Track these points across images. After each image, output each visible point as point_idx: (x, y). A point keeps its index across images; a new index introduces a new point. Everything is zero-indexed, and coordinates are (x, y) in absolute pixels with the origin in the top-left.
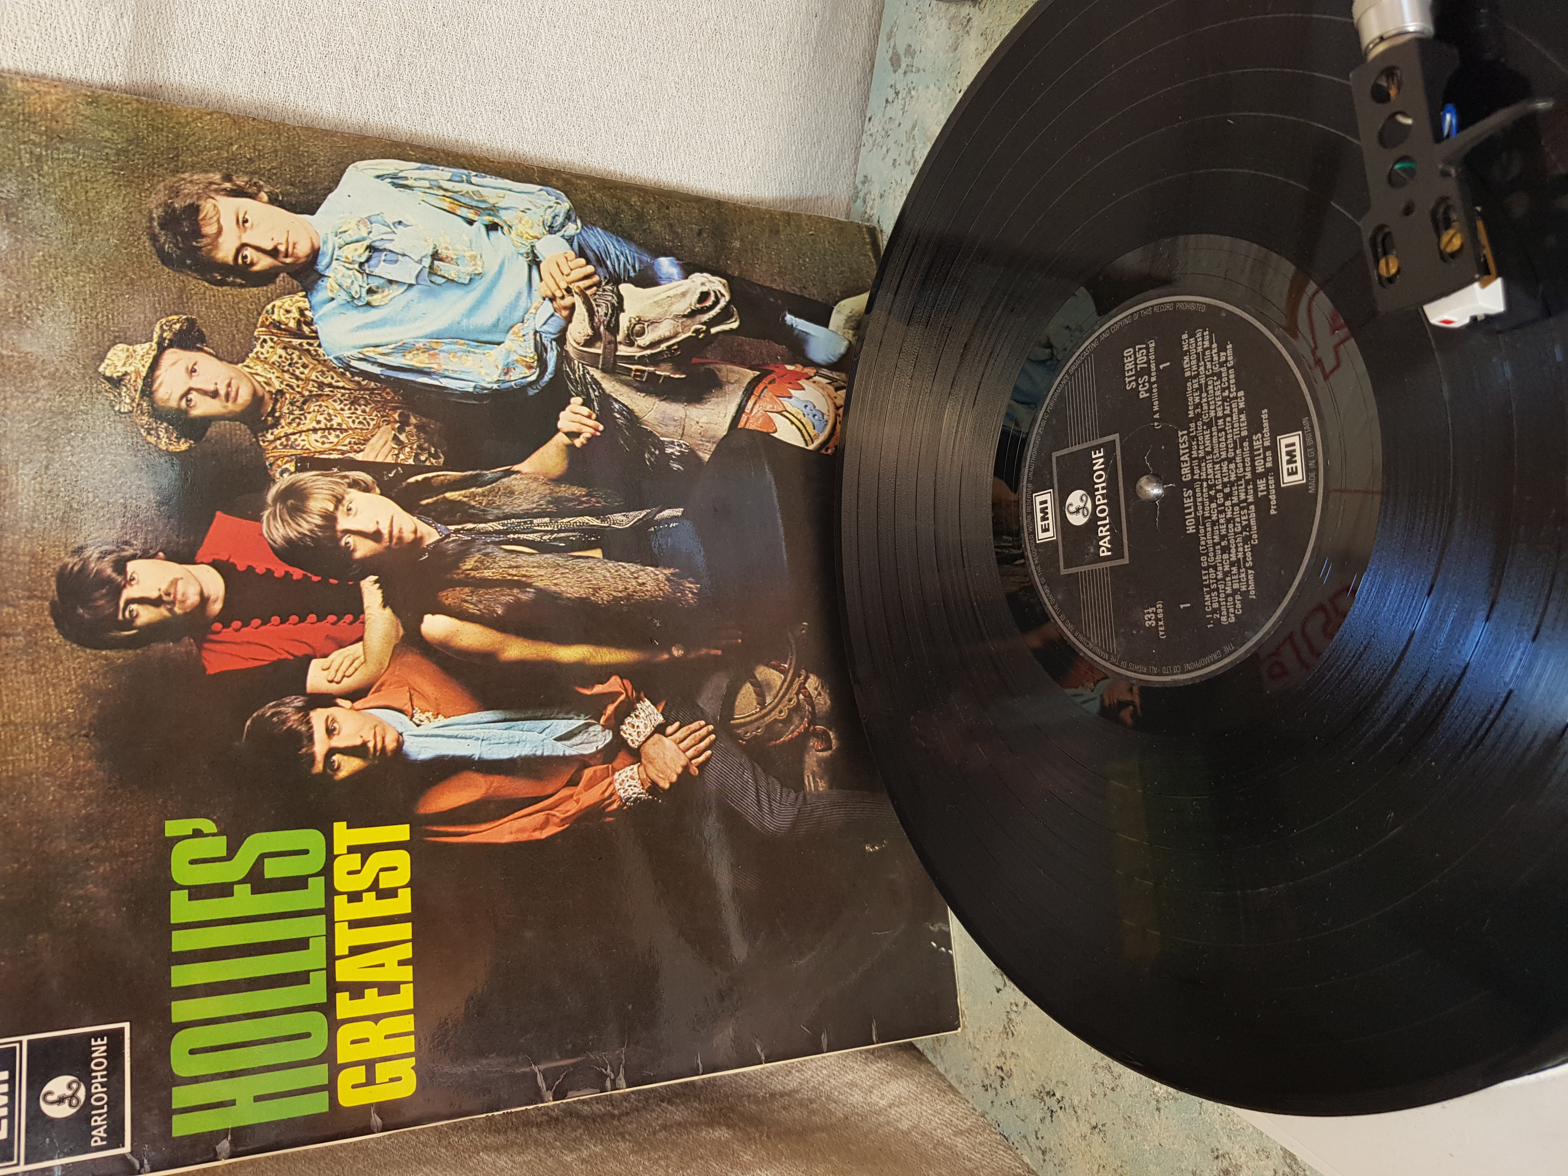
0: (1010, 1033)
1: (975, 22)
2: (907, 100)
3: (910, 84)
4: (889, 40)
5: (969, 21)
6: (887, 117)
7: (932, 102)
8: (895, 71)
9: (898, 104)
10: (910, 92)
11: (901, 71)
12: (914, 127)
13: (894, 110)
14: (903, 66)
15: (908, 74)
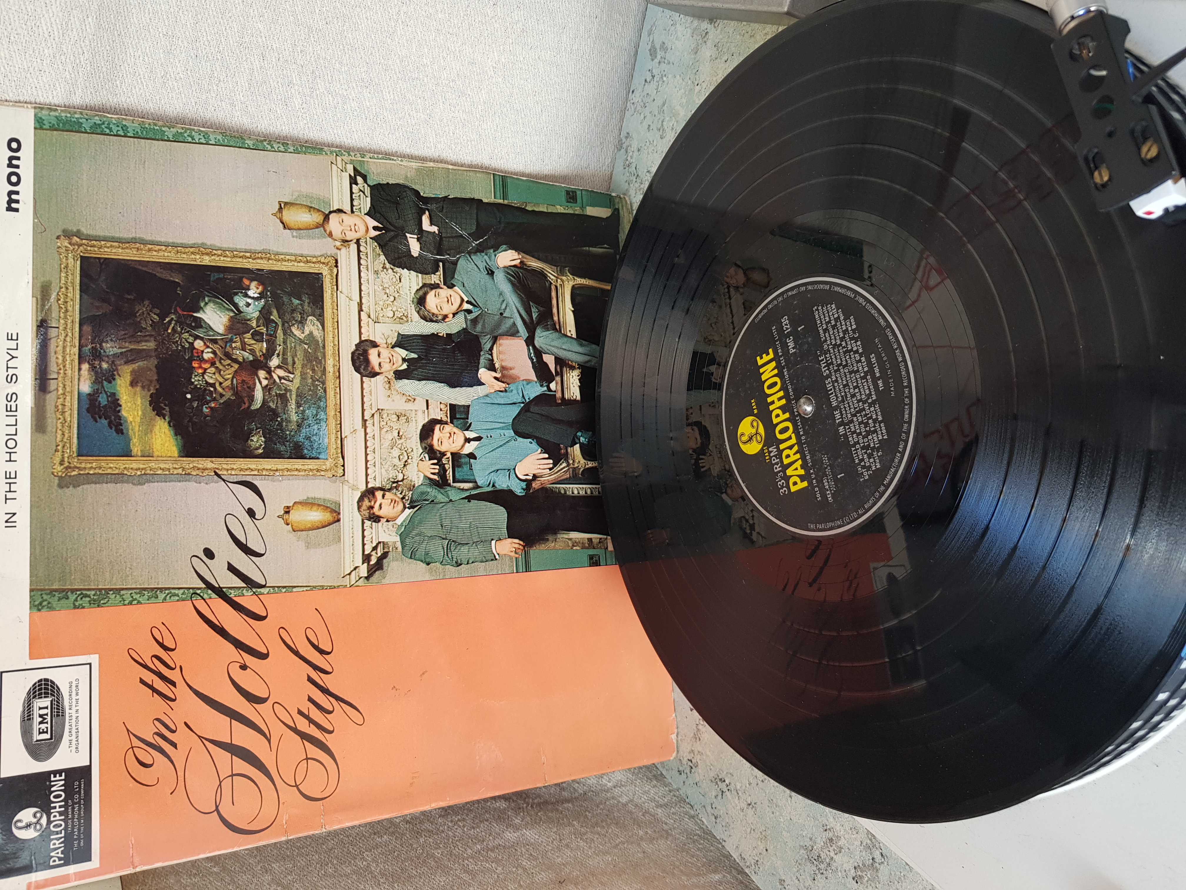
0: (698, 740)
1: (711, 35)
2: (660, 83)
3: (662, 72)
4: (649, 36)
5: (707, 33)
6: (645, 93)
7: (678, 89)
8: (653, 60)
9: (653, 85)
10: (662, 78)
11: (656, 61)
12: (664, 104)
13: (650, 88)
14: (659, 57)
15: (662, 64)
